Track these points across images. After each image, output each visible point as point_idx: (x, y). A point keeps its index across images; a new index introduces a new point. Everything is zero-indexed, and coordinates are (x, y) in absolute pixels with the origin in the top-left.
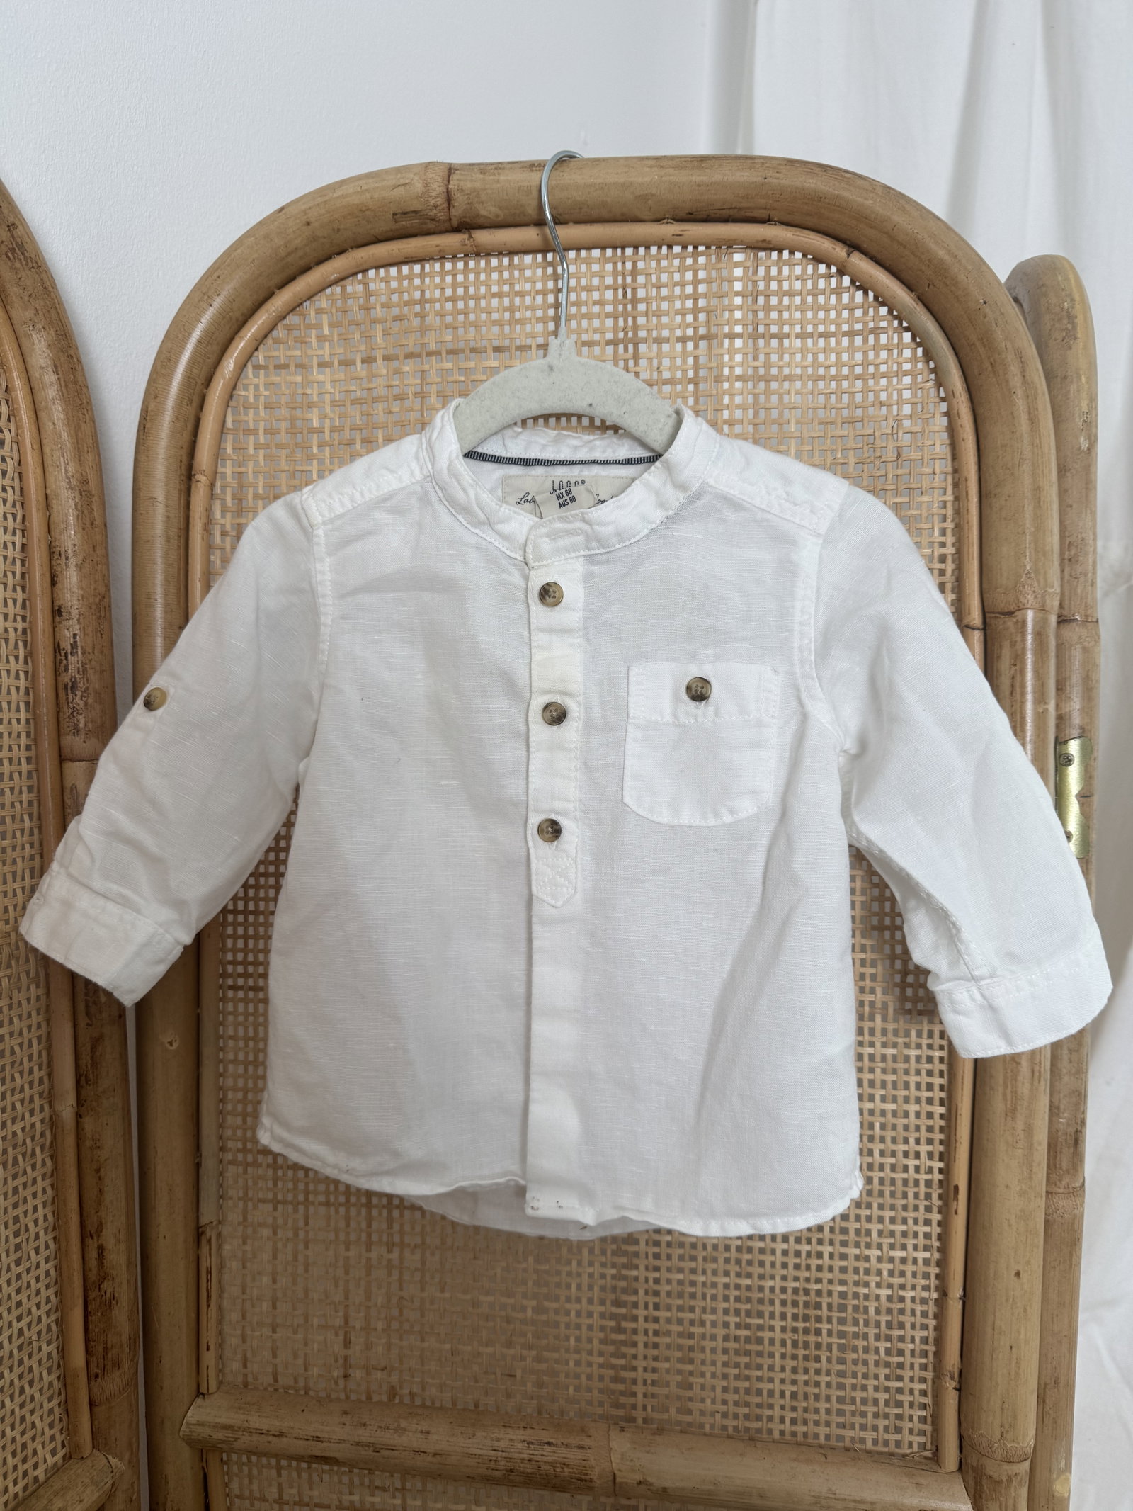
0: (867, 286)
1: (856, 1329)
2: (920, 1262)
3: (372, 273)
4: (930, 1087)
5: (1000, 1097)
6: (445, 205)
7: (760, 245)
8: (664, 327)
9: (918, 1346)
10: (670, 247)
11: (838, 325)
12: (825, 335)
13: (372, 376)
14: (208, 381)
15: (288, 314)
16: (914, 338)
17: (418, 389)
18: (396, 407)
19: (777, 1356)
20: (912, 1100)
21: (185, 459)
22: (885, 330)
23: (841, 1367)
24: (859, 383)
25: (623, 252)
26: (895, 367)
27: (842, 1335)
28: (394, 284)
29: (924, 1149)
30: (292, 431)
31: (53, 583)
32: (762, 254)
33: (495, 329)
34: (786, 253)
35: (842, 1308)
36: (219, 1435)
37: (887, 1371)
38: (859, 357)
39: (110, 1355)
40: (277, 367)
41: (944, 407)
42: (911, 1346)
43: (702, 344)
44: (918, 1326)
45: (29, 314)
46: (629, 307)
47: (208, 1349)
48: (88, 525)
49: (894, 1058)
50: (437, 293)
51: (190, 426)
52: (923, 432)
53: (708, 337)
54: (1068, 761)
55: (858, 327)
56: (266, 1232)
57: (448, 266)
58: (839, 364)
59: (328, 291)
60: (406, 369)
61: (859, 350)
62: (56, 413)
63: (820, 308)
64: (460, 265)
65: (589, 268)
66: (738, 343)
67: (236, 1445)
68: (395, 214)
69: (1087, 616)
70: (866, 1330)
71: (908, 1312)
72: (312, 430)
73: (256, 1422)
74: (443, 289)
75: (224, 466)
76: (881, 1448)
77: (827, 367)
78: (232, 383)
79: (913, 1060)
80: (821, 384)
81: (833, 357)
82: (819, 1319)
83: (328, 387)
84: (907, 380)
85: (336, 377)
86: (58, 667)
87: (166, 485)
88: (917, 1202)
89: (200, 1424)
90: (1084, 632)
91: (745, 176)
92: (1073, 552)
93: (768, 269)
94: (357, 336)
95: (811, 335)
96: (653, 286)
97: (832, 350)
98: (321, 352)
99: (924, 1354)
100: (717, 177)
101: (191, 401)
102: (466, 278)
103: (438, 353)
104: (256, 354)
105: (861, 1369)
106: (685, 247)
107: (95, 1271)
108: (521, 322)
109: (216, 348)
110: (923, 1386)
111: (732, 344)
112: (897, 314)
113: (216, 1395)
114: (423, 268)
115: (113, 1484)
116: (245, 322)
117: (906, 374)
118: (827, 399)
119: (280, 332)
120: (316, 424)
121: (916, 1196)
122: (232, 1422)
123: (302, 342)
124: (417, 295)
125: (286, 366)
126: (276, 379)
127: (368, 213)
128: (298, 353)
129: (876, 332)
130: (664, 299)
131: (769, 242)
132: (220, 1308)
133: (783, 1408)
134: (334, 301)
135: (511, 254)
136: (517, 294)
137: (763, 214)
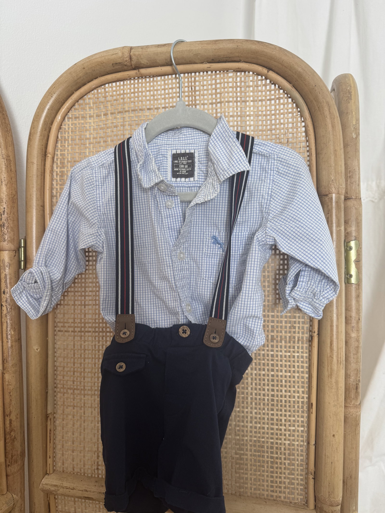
0: (275, 82)
1: (277, 456)
2: (300, 431)
3: (107, 85)
4: (302, 367)
5: (326, 370)
6: (130, 60)
7: (237, 70)
8: (205, 99)
9: (299, 462)
10: (207, 72)
11: (266, 97)
12: (261, 101)
13: (107, 120)
14: (52, 123)
15: (79, 100)
16: (292, 100)
17: (122, 123)
18: (115, 129)
19: (249, 465)
20: (296, 372)
21: (44, 149)
22: (282, 98)
23: (272, 470)
24: (273, 117)
25: (191, 75)
26: (286, 111)
27: (272, 458)
28: (114, 89)
29: (301, 390)
30: (80, 139)
32: (239, 74)
33: (148, 102)
34: (247, 72)
35: (272, 448)
36: (53, 489)
37: (289, 471)
38: (273, 107)
39: (13, 458)
40: (76, 118)
41: (303, 124)
42: (297, 462)
43: (219, 105)
44: (299, 455)
46: (193, 93)
47: (50, 458)
48: (9, 171)
49: (289, 356)
50: (129, 91)
51: (46, 138)
52: (296, 133)
53: (221, 102)
54: (351, 249)
55: (273, 97)
56: (70, 417)
57: (132, 82)
58: (266, 110)
59: (93, 92)
60: (118, 117)
61: (273, 105)
63: (259, 91)
65: (180, 80)
66: (231, 104)
67: (58, 492)
68: (113, 64)
69: (356, 197)
70: (280, 456)
71: (296, 450)
72: (87, 139)
73: (65, 484)
74: (130, 90)
75: (57, 151)
76: (286, 500)
77: (262, 112)
78: (60, 124)
79: (296, 357)
80: (260, 118)
81: (264, 108)
82: (263, 452)
83: (92, 124)
84: (290, 115)
85: (95, 121)
87: (37, 158)
88: (298, 409)
89: (46, 484)
90: (355, 202)
91: (231, 46)
92: (351, 174)
93: (241, 78)
94: (102, 107)
95: (256, 101)
96: (201, 86)
97: (264, 106)
98: (90, 112)
99: (302, 465)
100: (221, 46)
101: (46, 129)
102: (138, 85)
103: (128, 111)
104: (68, 114)
105: (279, 470)
106: (212, 72)
107: (8, 428)
108: (157, 100)
109: (54, 112)
110: (302, 477)
111: (228, 105)
112: (286, 92)
113: (52, 474)
114: (124, 83)
115: (14, 504)
116: (64, 103)
117: (290, 113)
118: (262, 123)
119: (77, 106)
120: (88, 137)
121: (298, 407)
122: (57, 484)
123: (84, 109)
124: (122, 92)
126: (75, 122)
127: (104, 64)
128: (83, 113)
129: (279, 99)
130: (205, 90)
131: (240, 69)
132: (54, 443)
133: (251, 484)
134: (94, 95)
135: (154, 76)
136: (155, 90)
137: (238, 59)
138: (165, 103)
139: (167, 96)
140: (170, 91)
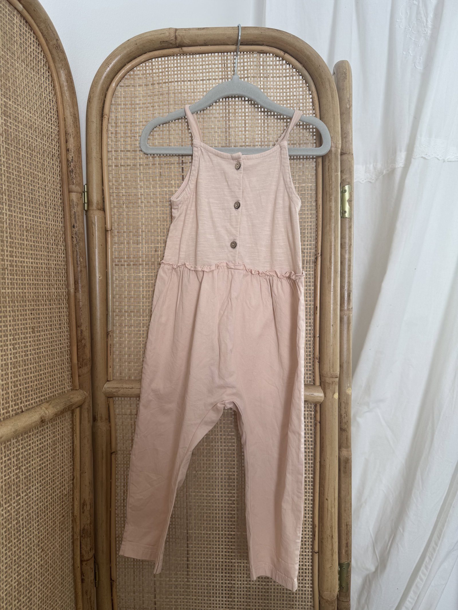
0: (289, 63)
3: (154, 60)
5: (327, 278)
6: (175, 40)
7: (261, 51)
9: (309, 353)
10: (237, 52)
11: (282, 74)
12: (279, 77)
13: (154, 89)
14: (107, 89)
15: (130, 71)
16: (302, 78)
17: (167, 92)
21: (101, 111)
22: (295, 76)
24: (288, 90)
25: (224, 54)
26: (298, 86)
30: (131, 104)
31: (66, 142)
32: (261, 55)
33: (189, 75)
34: (268, 54)
36: (114, 390)
38: (288, 83)
39: (84, 362)
40: (127, 86)
41: (311, 96)
45: (60, 65)
46: (226, 69)
47: (110, 368)
50: (172, 65)
51: (102, 102)
52: (305, 103)
53: (247, 77)
54: (345, 191)
55: (288, 75)
57: (175, 58)
58: (283, 85)
59: (141, 65)
60: (164, 86)
61: (288, 81)
62: (67, 94)
63: (278, 69)
64: (179, 58)
65: (214, 58)
66: (256, 79)
67: (119, 393)
68: (161, 42)
69: (350, 153)
72: (137, 104)
73: (125, 386)
74: (174, 64)
75: (112, 114)
78: (114, 90)
80: (278, 90)
81: (281, 83)
83: (141, 92)
84: (301, 89)
85: (144, 89)
86: (68, 166)
87: (96, 118)
88: (307, 314)
89: (108, 388)
90: (349, 157)
91: (256, 32)
92: (345, 135)
93: (263, 59)
94: (150, 77)
95: (275, 77)
96: (232, 63)
97: (281, 81)
98: (139, 82)
99: (310, 355)
100: (249, 32)
101: (102, 95)
102: (180, 61)
103: (173, 82)
104: (121, 82)
106: (241, 53)
107: (80, 337)
108: (196, 73)
109: (109, 80)
111: (254, 79)
112: (298, 71)
113: (113, 381)
114: (168, 58)
115: (85, 398)
116: (117, 73)
117: (301, 87)
118: (280, 94)
119: (127, 76)
120: (138, 102)
122: (118, 386)
123: (134, 79)
124: (167, 66)
125: (129, 86)
126: (126, 90)
127: (153, 41)
128: (133, 82)
129: (293, 76)
131: (263, 51)
132: (113, 357)
134: (143, 68)
135: (193, 54)
136: (195, 66)
137: (261, 43)
138: (203, 77)
139: (204, 71)
140: (207, 67)
